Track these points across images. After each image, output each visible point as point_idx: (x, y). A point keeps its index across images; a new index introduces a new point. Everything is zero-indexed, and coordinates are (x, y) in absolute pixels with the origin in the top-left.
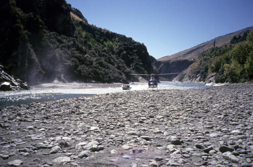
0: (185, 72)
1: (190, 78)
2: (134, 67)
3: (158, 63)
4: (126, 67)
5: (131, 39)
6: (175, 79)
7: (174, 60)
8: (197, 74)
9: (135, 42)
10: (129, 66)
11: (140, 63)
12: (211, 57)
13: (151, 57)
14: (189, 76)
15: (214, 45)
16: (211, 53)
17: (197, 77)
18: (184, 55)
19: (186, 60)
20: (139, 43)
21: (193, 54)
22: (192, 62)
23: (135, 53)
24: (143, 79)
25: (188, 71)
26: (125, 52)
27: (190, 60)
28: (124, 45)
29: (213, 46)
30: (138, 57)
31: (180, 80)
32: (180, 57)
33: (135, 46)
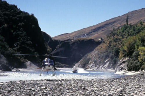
0: (89, 55)
1: (96, 64)
2: (19, 47)
3: (54, 43)
4: (7, 47)
5: (16, 7)
6: (77, 65)
7: (76, 39)
8: (105, 59)
9: (21, 12)
10: (12, 46)
11: (29, 42)
12: (123, 37)
13: (45, 33)
14: (95, 62)
15: (127, 21)
16: (123, 31)
17: (105, 63)
18: (89, 34)
19: (91, 40)
20: (26, 13)
21: (100, 32)
22: (99, 43)
23: (20, 27)
24: (33, 65)
25: (93, 54)
26: (6, 25)
27: (96, 40)
28: (5, 14)
29: (126, 23)
30: (25, 33)
31: (84, 66)
32: (84, 35)
33: (21, 17)
